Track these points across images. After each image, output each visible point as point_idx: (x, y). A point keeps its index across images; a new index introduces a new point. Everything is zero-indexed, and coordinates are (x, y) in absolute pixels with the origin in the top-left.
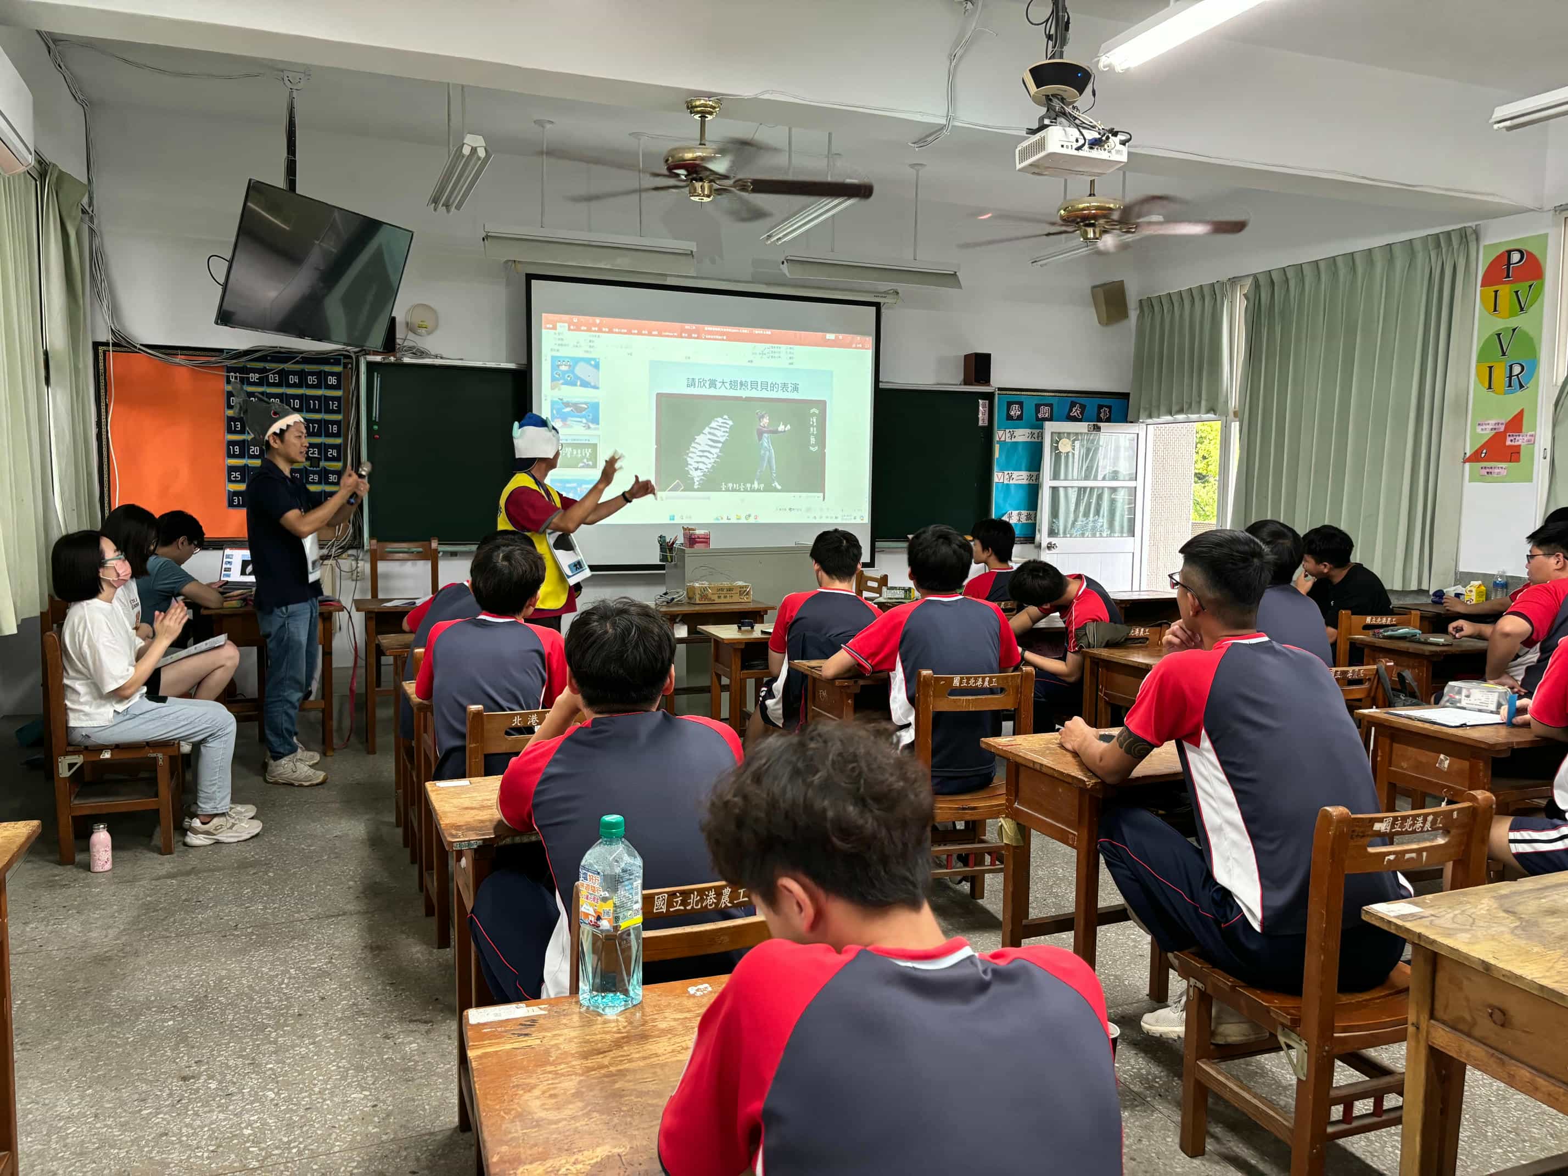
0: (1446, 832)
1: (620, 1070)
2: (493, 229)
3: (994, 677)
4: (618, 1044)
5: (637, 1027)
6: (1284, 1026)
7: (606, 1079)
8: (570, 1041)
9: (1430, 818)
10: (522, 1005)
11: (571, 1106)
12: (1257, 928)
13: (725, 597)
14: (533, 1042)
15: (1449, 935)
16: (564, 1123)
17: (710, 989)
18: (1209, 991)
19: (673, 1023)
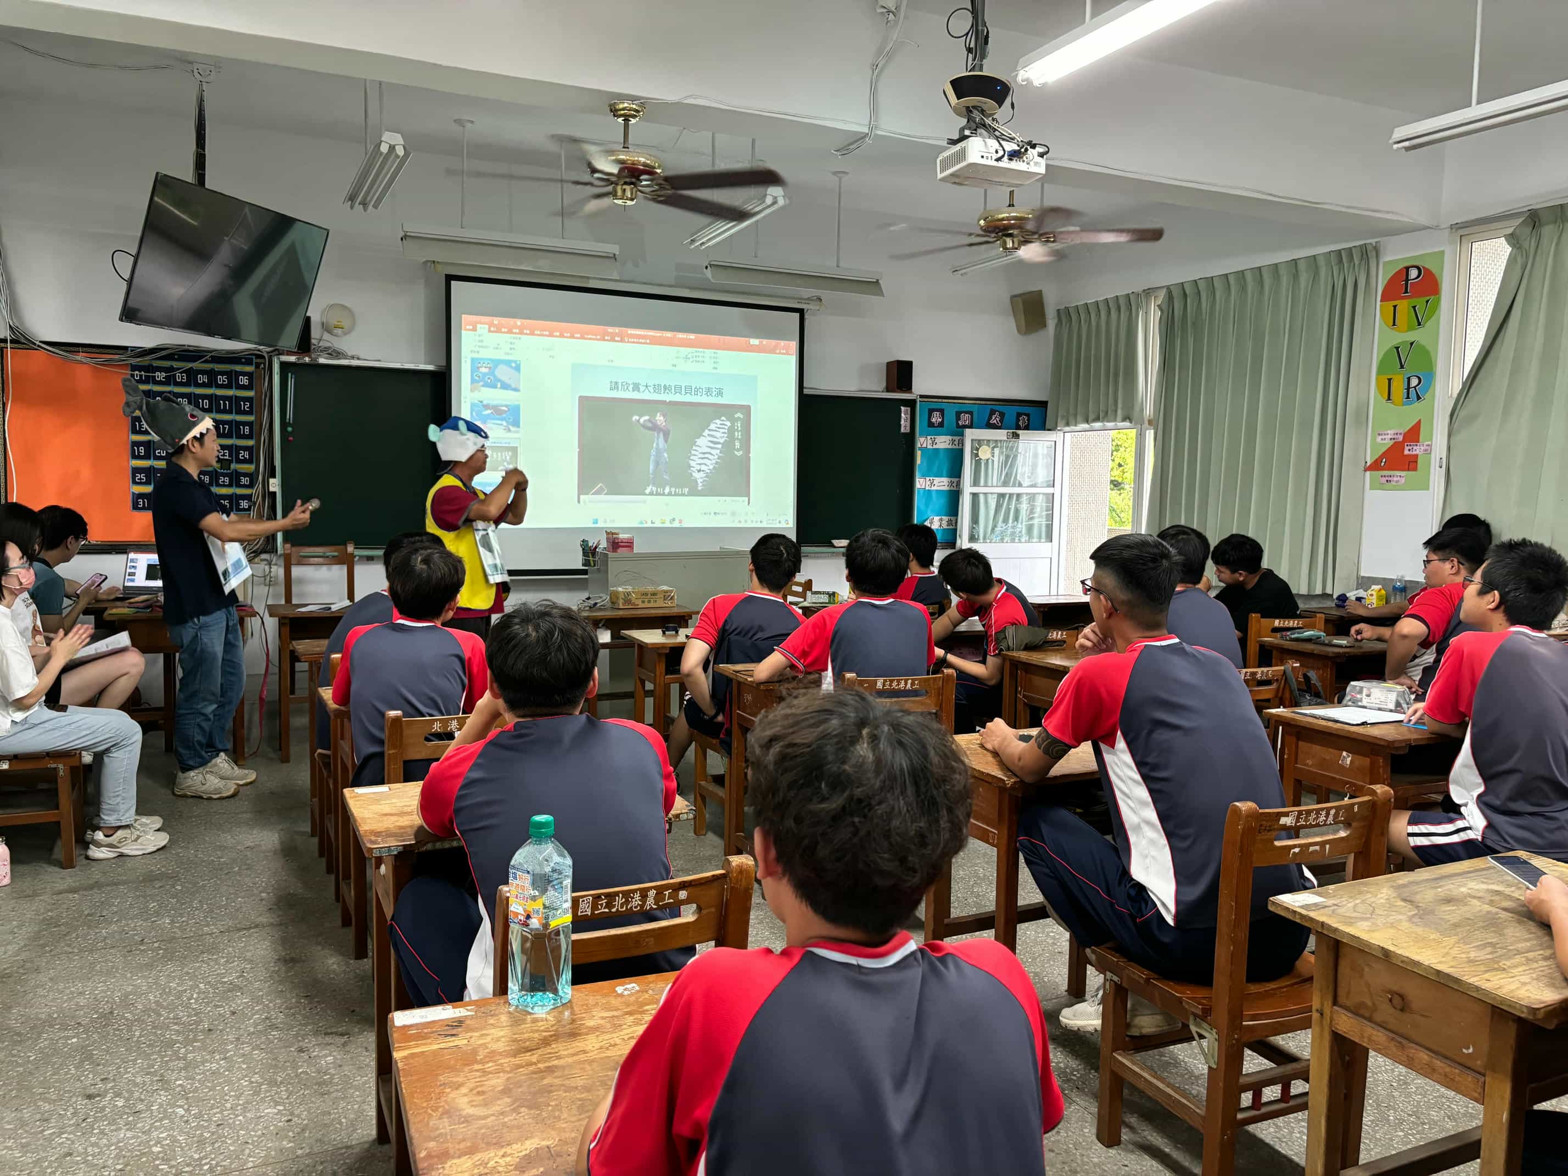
0: (1347, 824)
1: (549, 1067)
2: (411, 228)
3: (916, 679)
4: (546, 1042)
5: (565, 1026)
6: (1196, 1016)
7: (535, 1076)
8: (498, 1040)
9: (1333, 812)
10: (449, 1007)
11: (499, 1102)
12: (1170, 921)
13: (649, 602)
14: (460, 1042)
15: (1350, 924)
16: (493, 1118)
17: (637, 988)
18: (1124, 985)
19: (600, 1022)
